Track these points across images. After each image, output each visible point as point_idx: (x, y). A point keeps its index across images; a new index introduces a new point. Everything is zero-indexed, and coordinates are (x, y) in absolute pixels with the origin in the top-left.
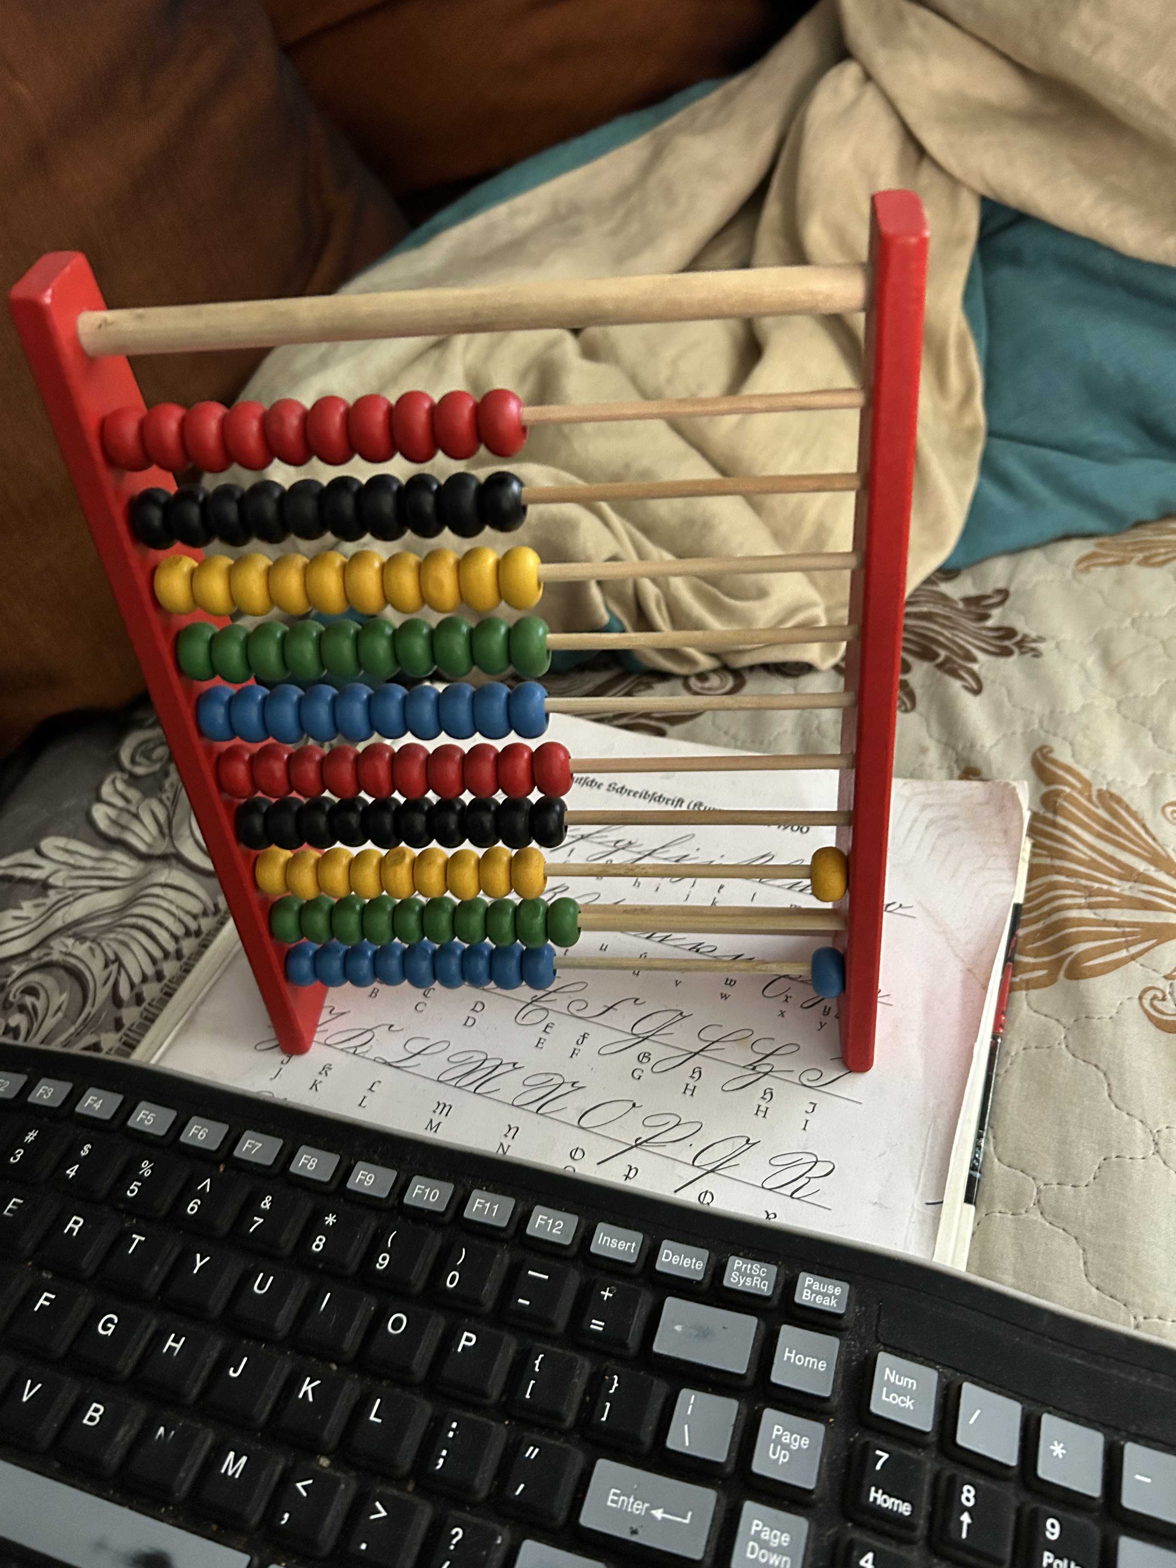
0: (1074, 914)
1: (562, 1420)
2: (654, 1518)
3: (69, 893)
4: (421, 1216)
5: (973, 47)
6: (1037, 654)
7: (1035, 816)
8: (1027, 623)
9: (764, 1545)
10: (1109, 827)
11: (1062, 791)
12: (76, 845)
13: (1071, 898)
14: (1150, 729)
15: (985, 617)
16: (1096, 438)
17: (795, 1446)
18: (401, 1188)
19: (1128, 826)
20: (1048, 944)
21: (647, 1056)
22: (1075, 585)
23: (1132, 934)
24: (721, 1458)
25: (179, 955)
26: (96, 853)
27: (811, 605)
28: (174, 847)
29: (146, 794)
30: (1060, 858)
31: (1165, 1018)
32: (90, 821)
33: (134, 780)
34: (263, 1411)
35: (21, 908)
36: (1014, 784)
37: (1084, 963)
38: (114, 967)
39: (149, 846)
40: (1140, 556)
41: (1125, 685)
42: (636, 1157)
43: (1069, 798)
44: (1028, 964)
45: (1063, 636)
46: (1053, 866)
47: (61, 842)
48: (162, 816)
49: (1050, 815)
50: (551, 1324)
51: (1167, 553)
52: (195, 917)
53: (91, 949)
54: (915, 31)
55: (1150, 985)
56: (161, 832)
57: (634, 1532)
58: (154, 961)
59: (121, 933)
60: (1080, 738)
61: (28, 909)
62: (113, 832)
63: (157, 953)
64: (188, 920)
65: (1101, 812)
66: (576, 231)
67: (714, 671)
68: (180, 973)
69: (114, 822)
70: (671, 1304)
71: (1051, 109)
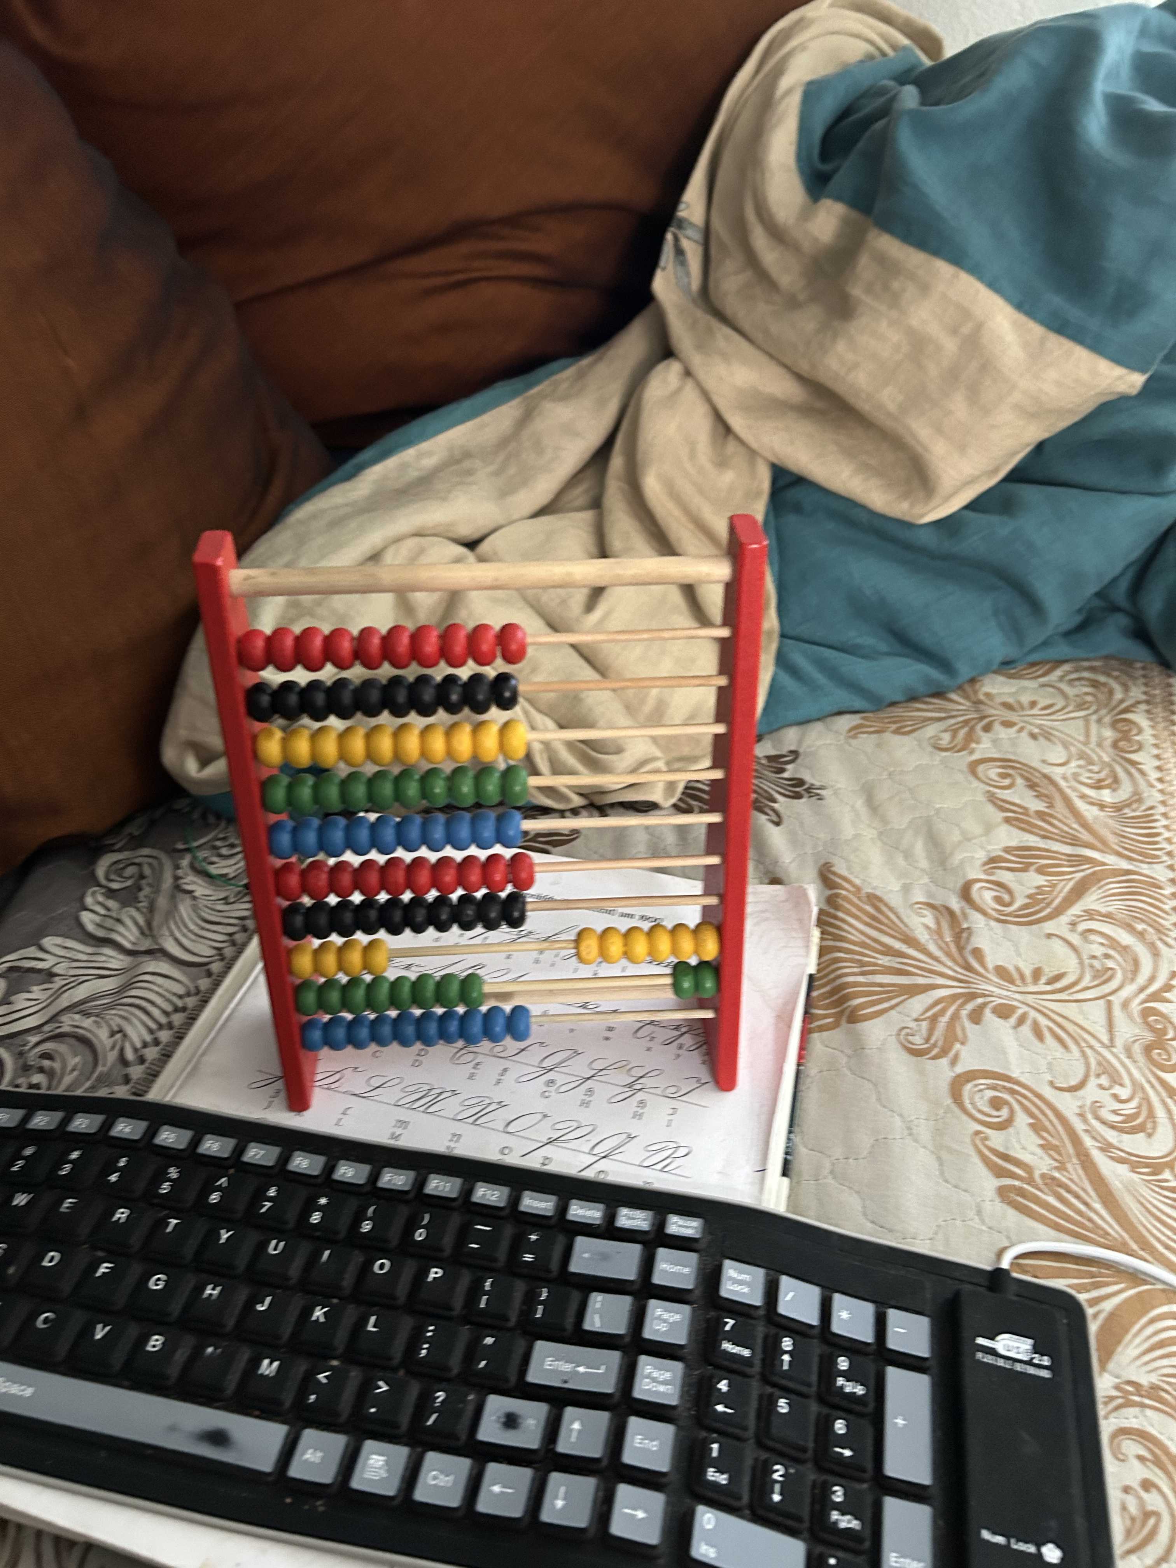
0: (851, 979)
1: (507, 1320)
2: (578, 1372)
3: (73, 979)
4: (393, 1196)
5: (763, 359)
6: (821, 798)
7: (821, 912)
8: (813, 776)
9: (654, 1380)
10: (874, 918)
11: (840, 894)
12: (70, 943)
13: (849, 968)
14: (903, 852)
15: (783, 770)
16: (859, 641)
17: (671, 1320)
18: (374, 1177)
19: (888, 917)
20: (833, 1001)
21: (552, 1082)
22: (847, 747)
23: (892, 991)
24: (622, 1331)
25: (170, 1026)
26: (89, 950)
27: (654, 759)
28: (157, 944)
29: (124, 904)
30: (841, 941)
31: (914, 1047)
32: (81, 925)
33: (111, 893)
34: (286, 1331)
35: (30, 992)
36: (806, 886)
37: (860, 1011)
38: (118, 1036)
39: (134, 944)
40: (894, 726)
41: (884, 821)
42: (548, 1151)
43: (845, 898)
44: (820, 1014)
45: (839, 786)
46: (836, 947)
47: (59, 940)
48: (141, 921)
49: (832, 911)
50: (495, 1260)
51: (911, 725)
52: (180, 997)
53: (95, 1022)
54: (721, 343)
55: (904, 1025)
56: (142, 933)
57: (566, 1382)
58: (151, 1031)
59: (120, 1010)
60: (852, 857)
61: (37, 992)
62: (101, 933)
63: (153, 1026)
64: (175, 999)
65: (869, 908)
66: (470, 472)
67: (583, 807)
68: (174, 1040)
69: (99, 925)
70: (581, 1241)
71: (819, 405)
